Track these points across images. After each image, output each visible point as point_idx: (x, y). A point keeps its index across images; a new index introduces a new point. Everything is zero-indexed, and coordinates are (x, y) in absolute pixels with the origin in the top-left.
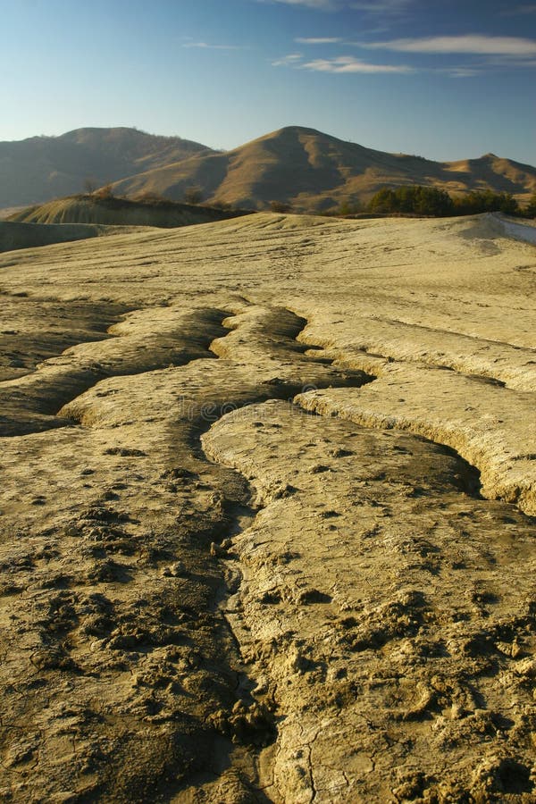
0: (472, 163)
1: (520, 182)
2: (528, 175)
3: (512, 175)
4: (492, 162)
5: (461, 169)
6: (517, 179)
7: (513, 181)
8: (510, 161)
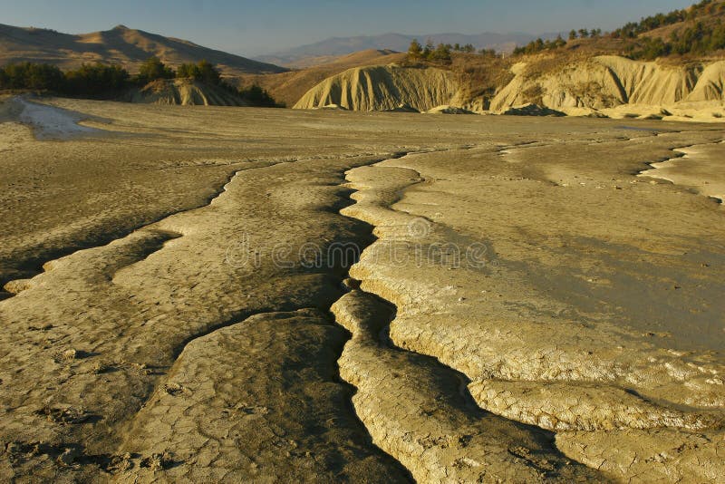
0: (103, 34)
1: (152, 50)
2: (158, 44)
3: (144, 45)
4: (123, 33)
5: (95, 40)
6: (149, 48)
7: (146, 50)
8: (139, 31)
